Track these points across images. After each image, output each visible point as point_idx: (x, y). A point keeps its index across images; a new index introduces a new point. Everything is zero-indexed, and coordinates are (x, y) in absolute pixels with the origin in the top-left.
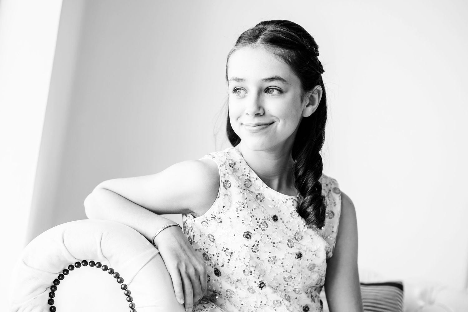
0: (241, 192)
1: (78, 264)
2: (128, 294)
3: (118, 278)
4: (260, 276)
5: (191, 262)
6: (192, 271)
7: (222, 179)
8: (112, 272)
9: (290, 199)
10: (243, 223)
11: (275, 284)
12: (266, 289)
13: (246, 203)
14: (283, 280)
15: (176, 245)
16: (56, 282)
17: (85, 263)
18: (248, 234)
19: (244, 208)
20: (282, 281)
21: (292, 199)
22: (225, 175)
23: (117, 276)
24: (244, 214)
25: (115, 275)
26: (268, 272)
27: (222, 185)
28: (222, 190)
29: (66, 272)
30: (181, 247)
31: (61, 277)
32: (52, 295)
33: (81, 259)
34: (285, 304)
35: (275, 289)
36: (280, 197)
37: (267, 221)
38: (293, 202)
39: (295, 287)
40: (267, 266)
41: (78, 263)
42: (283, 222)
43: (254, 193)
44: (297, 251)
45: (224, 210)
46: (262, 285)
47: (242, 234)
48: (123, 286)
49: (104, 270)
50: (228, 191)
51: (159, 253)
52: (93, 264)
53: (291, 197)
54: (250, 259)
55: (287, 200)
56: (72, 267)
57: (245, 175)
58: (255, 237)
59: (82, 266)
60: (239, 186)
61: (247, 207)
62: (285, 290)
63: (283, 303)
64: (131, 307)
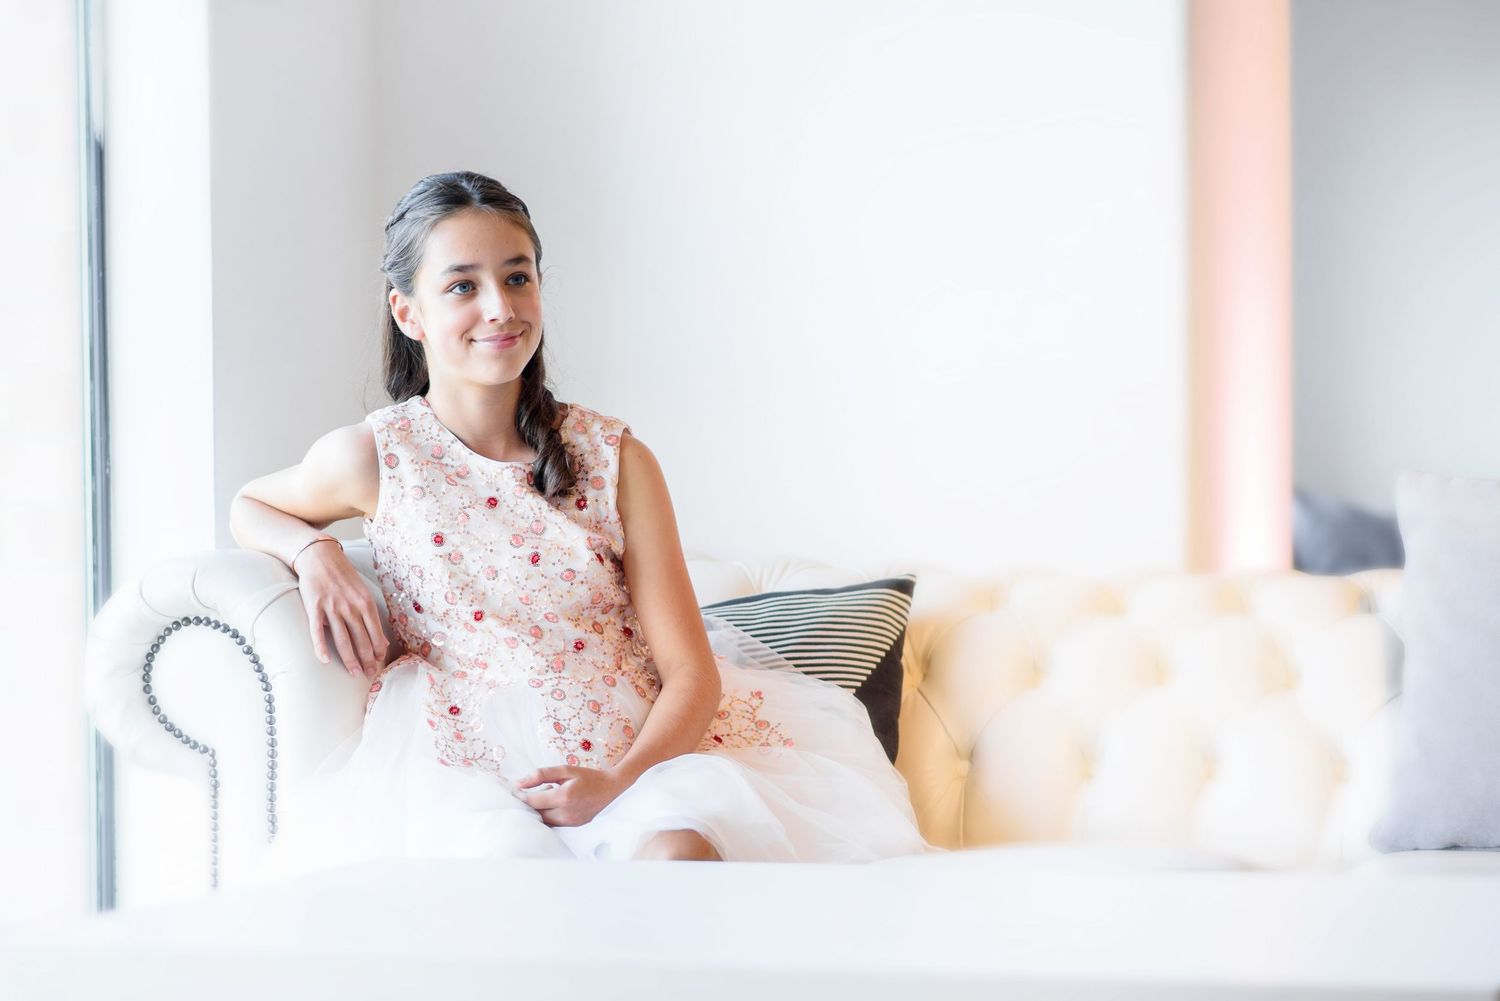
0: (416, 470)
1: (177, 625)
2: (255, 661)
3: (237, 637)
4: (472, 601)
5: (343, 595)
6: (345, 610)
7: (382, 454)
8: (226, 629)
9: (507, 468)
10: (426, 519)
11: (507, 612)
12: (488, 622)
13: (428, 487)
14: (520, 603)
15: (320, 570)
16: (150, 656)
17: (187, 620)
18: (438, 537)
19: (424, 494)
20: (520, 606)
21: (511, 467)
22: (387, 445)
23: (235, 635)
24: (427, 504)
25: (231, 633)
26: (490, 593)
27: (382, 462)
28: (384, 471)
29: (162, 638)
30: (329, 572)
31: (156, 647)
32: (146, 678)
33: (179, 617)
34: (523, 641)
35: (508, 622)
36: (492, 467)
37: (468, 511)
38: (514, 472)
39: (544, 612)
40: (484, 583)
41: (176, 623)
42: (508, 506)
43: (452, 466)
44: (530, 552)
45: (394, 502)
46: (478, 616)
47: (429, 538)
48: (245, 649)
49: (215, 628)
50: (395, 472)
51: (298, 589)
52: (199, 621)
53: (508, 464)
54: (450, 577)
55: (503, 470)
56: (169, 630)
57: (432, 438)
58: (453, 539)
59: (183, 627)
60: (412, 461)
61: (431, 492)
62: (529, 619)
63: (519, 640)
64: (262, 681)
